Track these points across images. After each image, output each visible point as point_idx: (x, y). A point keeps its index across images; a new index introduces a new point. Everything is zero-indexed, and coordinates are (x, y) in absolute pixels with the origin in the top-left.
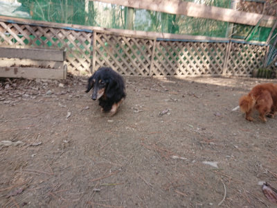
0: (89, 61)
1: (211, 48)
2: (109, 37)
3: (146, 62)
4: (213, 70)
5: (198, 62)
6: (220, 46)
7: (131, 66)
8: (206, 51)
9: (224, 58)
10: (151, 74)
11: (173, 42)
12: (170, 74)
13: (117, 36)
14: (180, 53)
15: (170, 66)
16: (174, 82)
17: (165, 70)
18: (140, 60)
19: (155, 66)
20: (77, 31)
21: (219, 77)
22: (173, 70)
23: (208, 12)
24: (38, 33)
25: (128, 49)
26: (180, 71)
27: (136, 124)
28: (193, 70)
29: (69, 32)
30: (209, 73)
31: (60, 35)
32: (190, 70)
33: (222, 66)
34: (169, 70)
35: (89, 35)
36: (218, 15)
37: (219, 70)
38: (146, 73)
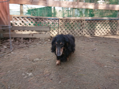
0: (57, 31)
1: (111, 22)
2: (65, 20)
3: (81, 30)
4: (112, 32)
5: (105, 28)
6: (114, 21)
7: (74, 32)
8: (108, 23)
9: (117, 27)
10: (83, 35)
11: (92, 20)
12: (92, 34)
13: (68, 20)
14: (96, 25)
15: (92, 31)
16: (95, 38)
17: (90, 33)
18: (78, 29)
19: (85, 31)
20: (53, 19)
21: (115, 35)
22: (93, 33)
23: (108, 7)
24: (38, 21)
25: (73, 25)
26: (96, 33)
27: (83, 54)
28: (103, 32)
29: (50, 20)
30: (110, 33)
31: (47, 21)
32: (101, 32)
33: (116, 30)
34: (91, 33)
35: (57, 21)
36: (113, 8)
37: (115, 32)
38: (81, 34)
